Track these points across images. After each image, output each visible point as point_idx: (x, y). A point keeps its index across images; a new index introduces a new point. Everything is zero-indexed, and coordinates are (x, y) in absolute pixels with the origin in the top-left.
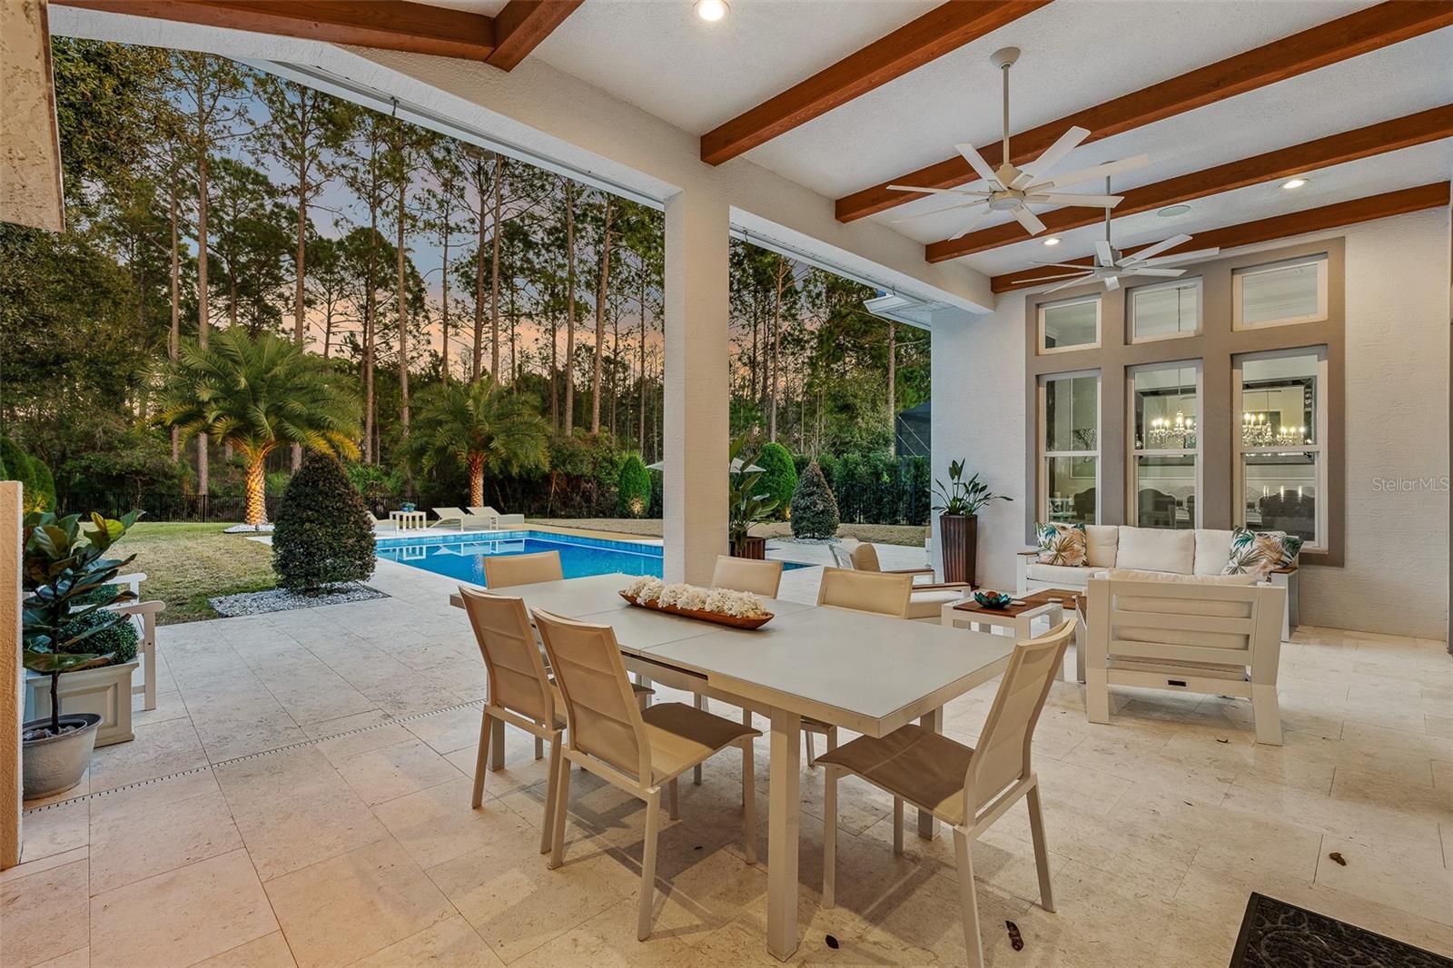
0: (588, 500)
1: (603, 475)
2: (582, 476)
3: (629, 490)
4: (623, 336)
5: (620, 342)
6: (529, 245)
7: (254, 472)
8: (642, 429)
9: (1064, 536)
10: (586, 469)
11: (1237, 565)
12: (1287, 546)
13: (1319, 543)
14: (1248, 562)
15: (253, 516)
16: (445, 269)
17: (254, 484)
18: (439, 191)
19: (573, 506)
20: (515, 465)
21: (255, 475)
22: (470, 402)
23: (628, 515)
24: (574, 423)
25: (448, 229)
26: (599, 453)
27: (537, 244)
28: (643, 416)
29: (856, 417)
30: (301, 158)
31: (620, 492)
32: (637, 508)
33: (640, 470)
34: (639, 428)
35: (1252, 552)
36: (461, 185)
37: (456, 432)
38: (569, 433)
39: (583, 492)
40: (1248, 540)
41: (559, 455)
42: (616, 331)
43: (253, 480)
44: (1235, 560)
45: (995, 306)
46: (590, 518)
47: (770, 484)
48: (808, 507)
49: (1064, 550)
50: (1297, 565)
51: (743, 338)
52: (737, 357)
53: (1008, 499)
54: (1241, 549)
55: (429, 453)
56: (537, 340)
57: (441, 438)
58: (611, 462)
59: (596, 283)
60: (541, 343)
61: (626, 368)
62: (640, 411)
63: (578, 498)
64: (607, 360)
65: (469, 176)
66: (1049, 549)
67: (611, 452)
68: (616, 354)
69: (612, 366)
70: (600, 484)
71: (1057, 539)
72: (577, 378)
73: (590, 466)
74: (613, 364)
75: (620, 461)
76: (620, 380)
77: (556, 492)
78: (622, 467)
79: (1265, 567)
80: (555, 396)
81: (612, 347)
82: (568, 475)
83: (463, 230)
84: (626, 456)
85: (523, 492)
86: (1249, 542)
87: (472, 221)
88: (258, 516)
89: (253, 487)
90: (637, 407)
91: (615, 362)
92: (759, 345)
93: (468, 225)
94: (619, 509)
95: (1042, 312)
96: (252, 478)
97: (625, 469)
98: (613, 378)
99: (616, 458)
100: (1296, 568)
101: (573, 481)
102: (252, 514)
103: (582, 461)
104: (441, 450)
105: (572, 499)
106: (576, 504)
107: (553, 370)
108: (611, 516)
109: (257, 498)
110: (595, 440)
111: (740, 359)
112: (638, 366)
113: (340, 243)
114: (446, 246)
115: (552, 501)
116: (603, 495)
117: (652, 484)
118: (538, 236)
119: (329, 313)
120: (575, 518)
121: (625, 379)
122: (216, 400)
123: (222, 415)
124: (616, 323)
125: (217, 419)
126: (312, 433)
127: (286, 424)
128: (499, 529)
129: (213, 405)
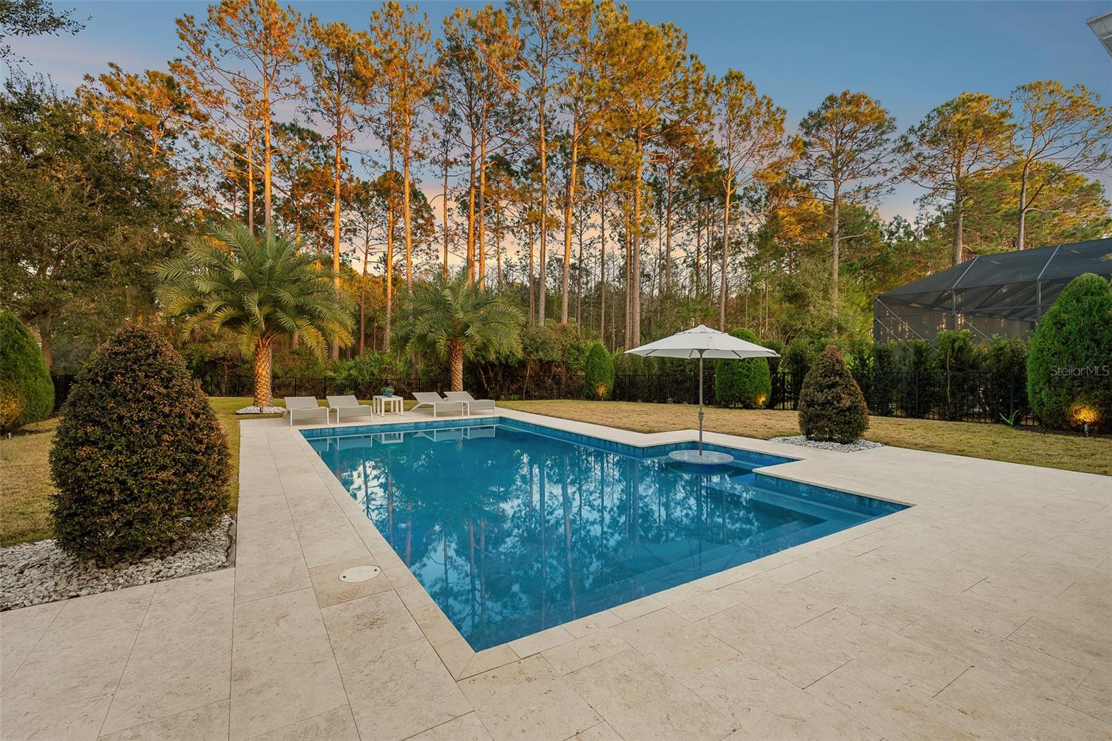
0: (558, 382)
1: (571, 361)
2: (553, 361)
3: (594, 375)
4: (586, 246)
5: (584, 251)
6: (511, 173)
8: (603, 322)
10: (556, 355)
15: (260, 399)
16: (445, 195)
18: (441, 132)
19: (545, 388)
20: (492, 352)
22: (447, 292)
23: (593, 397)
24: (547, 316)
25: (447, 164)
26: (568, 341)
27: (517, 172)
28: (603, 311)
29: (808, 305)
30: (338, 114)
31: (587, 375)
32: (601, 390)
33: (604, 356)
34: (600, 322)
36: (458, 126)
37: (436, 321)
38: (542, 324)
39: (554, 376)
41: (533, 342)
42: (581, 242)
43: (260, 366)
46: (559, 398)
47: (740, 370)
48: (830, 403)
51: (687, 243)
52: (682, 260)
55: (411, 341)
56: (518, 252)
57: (421, 327)
58: (578, 349)
59: (565, 204)
60: (522, 253)
61: (588, 273)
62: (601, 309)
63: (550, 381)
64: (573, 267)
65: (464, 118)
67: (578, 340)
68: (581, 261)
69: (577, 271)
70: (568, 369)
72: (550, 283)
73: (560, 353)
74: (579, 270)
75: (586, 349)
76: (583, 283)
77: (531, 376)
78: (588, 354)
80: (532, 296)
81: (578, 256)
82: (540, 360)
83: (460, 163)
84: (591, 344)
85: (503, 376)
87: (467, 156)
88: (264, 398)
89: (260, 371)
90: (598, 304)
91: (580, 268)
92: (702, 249)
93: (463, 159)
94: (585, 391)
97: (590, 355)
98: (579, 284)
99: (582, 346)
101: (546, 366)
102: (259, 396)
103: (552, 348)
104: (422, 338)
105: (544, 382)
106: (547, 385)
107: (531, 276)
108: (578, 398)
109: (263, 382)
110: (564, 330)
111: (685, 262)
112: (598, 272)
113: (374, 185)
114: (446, 176)
115: (527, 384)
116: (571, 378)
117: (615, 368)
118: (518, 166)
119: (367, 238)
120: (547, 399)
121: (587, 284)
122: (218, 292)
123: (224, 306)
124: (581, 235)
125: (219, 309)
126: (303, 322)
127: (280, 314)
128: (471, 414)
129: (214, 296)
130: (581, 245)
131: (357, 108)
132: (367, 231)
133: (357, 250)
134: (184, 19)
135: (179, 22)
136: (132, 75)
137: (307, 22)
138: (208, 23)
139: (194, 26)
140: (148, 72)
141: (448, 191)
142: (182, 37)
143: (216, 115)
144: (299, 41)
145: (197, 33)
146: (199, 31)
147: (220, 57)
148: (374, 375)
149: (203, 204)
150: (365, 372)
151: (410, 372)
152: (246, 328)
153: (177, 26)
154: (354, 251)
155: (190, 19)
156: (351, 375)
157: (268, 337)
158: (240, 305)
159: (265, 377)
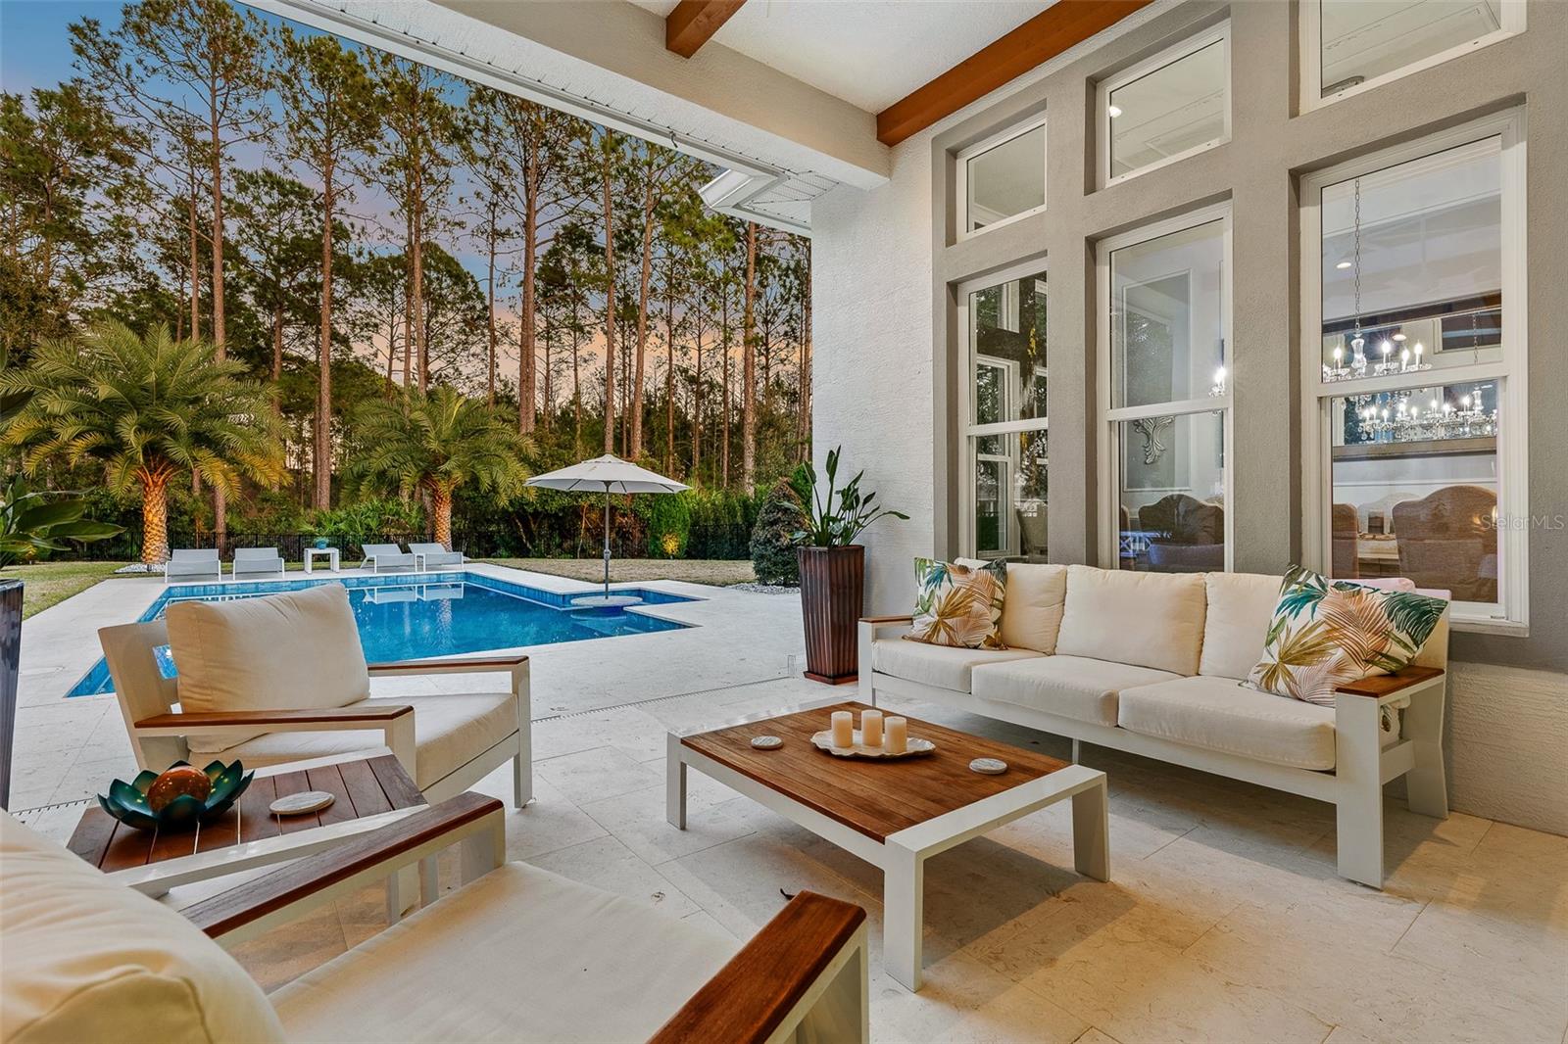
0: (624, 537)
1: (641, 508)
2: (616, 509)
3: (661, 525)
7: (152, 500)
9: (956, 585)
11: (1277, 659)
12: (1401, 615)
13: (1508, 609)
14: (1301, 654)
15: (150, 554)
16: (491, 279)
17: (151, 515)
18: (486, 192)
21: (151, 505)
23: (660, 555)
25: (497, 234)
30: (329, 162)
32: (671, 546)
33: (674, 501)
35: (1312, 629)
37: (402, 453)
40: (1308, 598)
43: (150, 511)
44: (1275, 648)
45: (888, 170)
48: (769, 541)
49: (952, 614)
50: (1444, 664)
53: (903, 517)
54: (1290, 621)
55: (368, 478)
63: (613, 535)
66: (927, 611)
70: (639, 519)
71: (943, 590)
77: (588, 529)
79: (1339, 669)
83: (515, 235)
85: (550, 528)
86: (1309, 605)
87: (521, 225)
88: (155, 553)
89: (150, 519)
94: (650, 549)
95: (961, 165)
96: (148, 508)
97: (657, 500)
100: (1441, 672)
102: (148, 551)
109: (154, 532)
113: (394, 260)
114: (493, 254)
115: (584, 539)
116: (642, 531)
117: (691, 517)
118: (601, 239)
119: (392, 338)
122: (76, 413)
123: (88, 431)
124: (699, 337)
125: (79, 435)
126: (204, 453)
127: (169, 442)
128: (427, 570)
129: (72, 419)
130: (699, 350)
131: (358, 157)
132: (392, 328)
133: (380, 354)
134: (83, 24)
135: (74, 29)
136: (13, 96)
137: (278, 33)
138: (122, 30)
139: (98, 35)
140: (38, 92)
141: (496, 274)
142: (80, 51)
143: (142, 160)
144: (268, 60)
145: (102, 45)
146: (107, 44)
147: (145, 78)
148: (371, 530)
149: (133, 283)
150: (358, 526)
151: (424, 525)
152: (119, 459)
153: (72, 35)
154: (376, 355)
155: (93, 25)
156: (339, 530)
157: (162, 474)
158: (111, 431)
159: (157, 525)
